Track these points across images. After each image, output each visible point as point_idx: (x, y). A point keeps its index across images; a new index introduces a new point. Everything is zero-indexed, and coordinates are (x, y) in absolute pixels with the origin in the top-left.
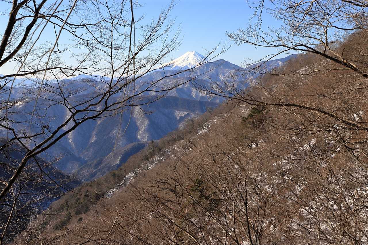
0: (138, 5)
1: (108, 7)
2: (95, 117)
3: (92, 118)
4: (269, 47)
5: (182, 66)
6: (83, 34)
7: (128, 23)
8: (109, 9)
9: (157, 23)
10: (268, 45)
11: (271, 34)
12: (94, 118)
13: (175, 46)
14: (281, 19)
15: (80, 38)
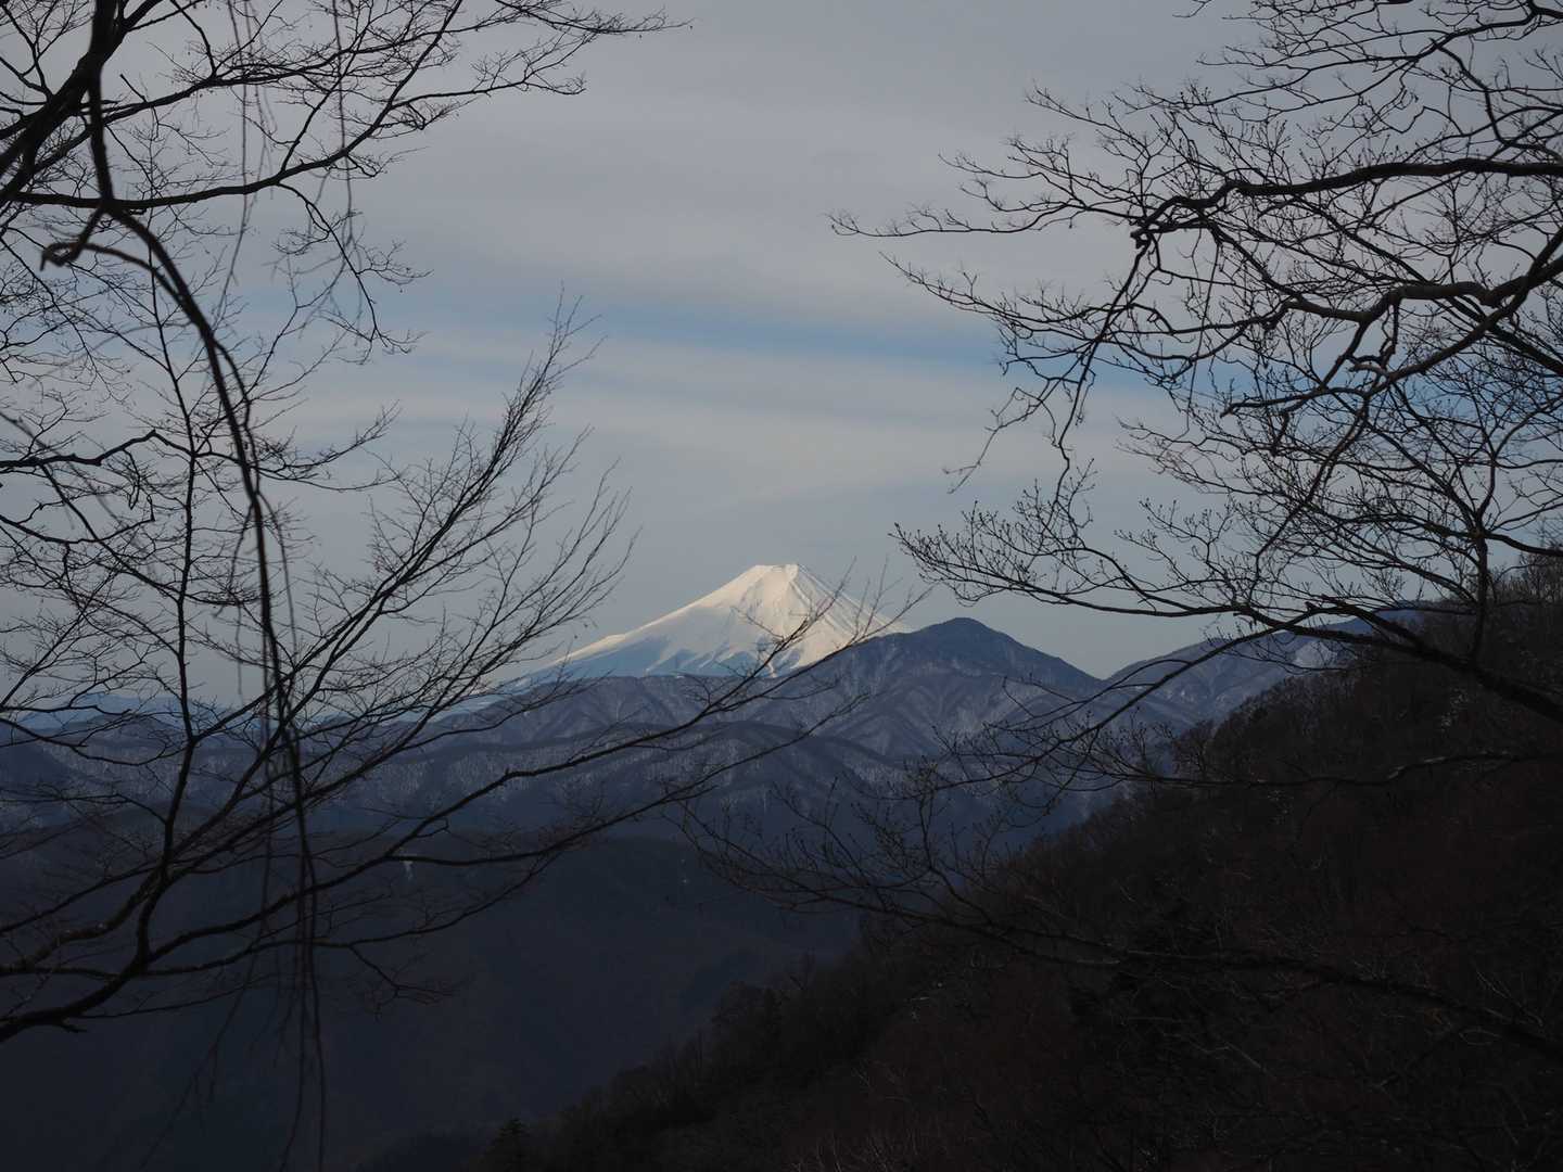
0: (377, 342)
1: (170, 370)
2: (76, 1010)
3: (52, 1017)
4: (1156, 614)
5: (720, 653)
6: (41, 507)
7: (293, 457)
8: (175, 381)
9: (488, 455)
10: (1145, 606)
11: (1165, 541)
12: (68, 1021)
13: (579, 597)
14: (1203, 488)
15: (23, 529)
